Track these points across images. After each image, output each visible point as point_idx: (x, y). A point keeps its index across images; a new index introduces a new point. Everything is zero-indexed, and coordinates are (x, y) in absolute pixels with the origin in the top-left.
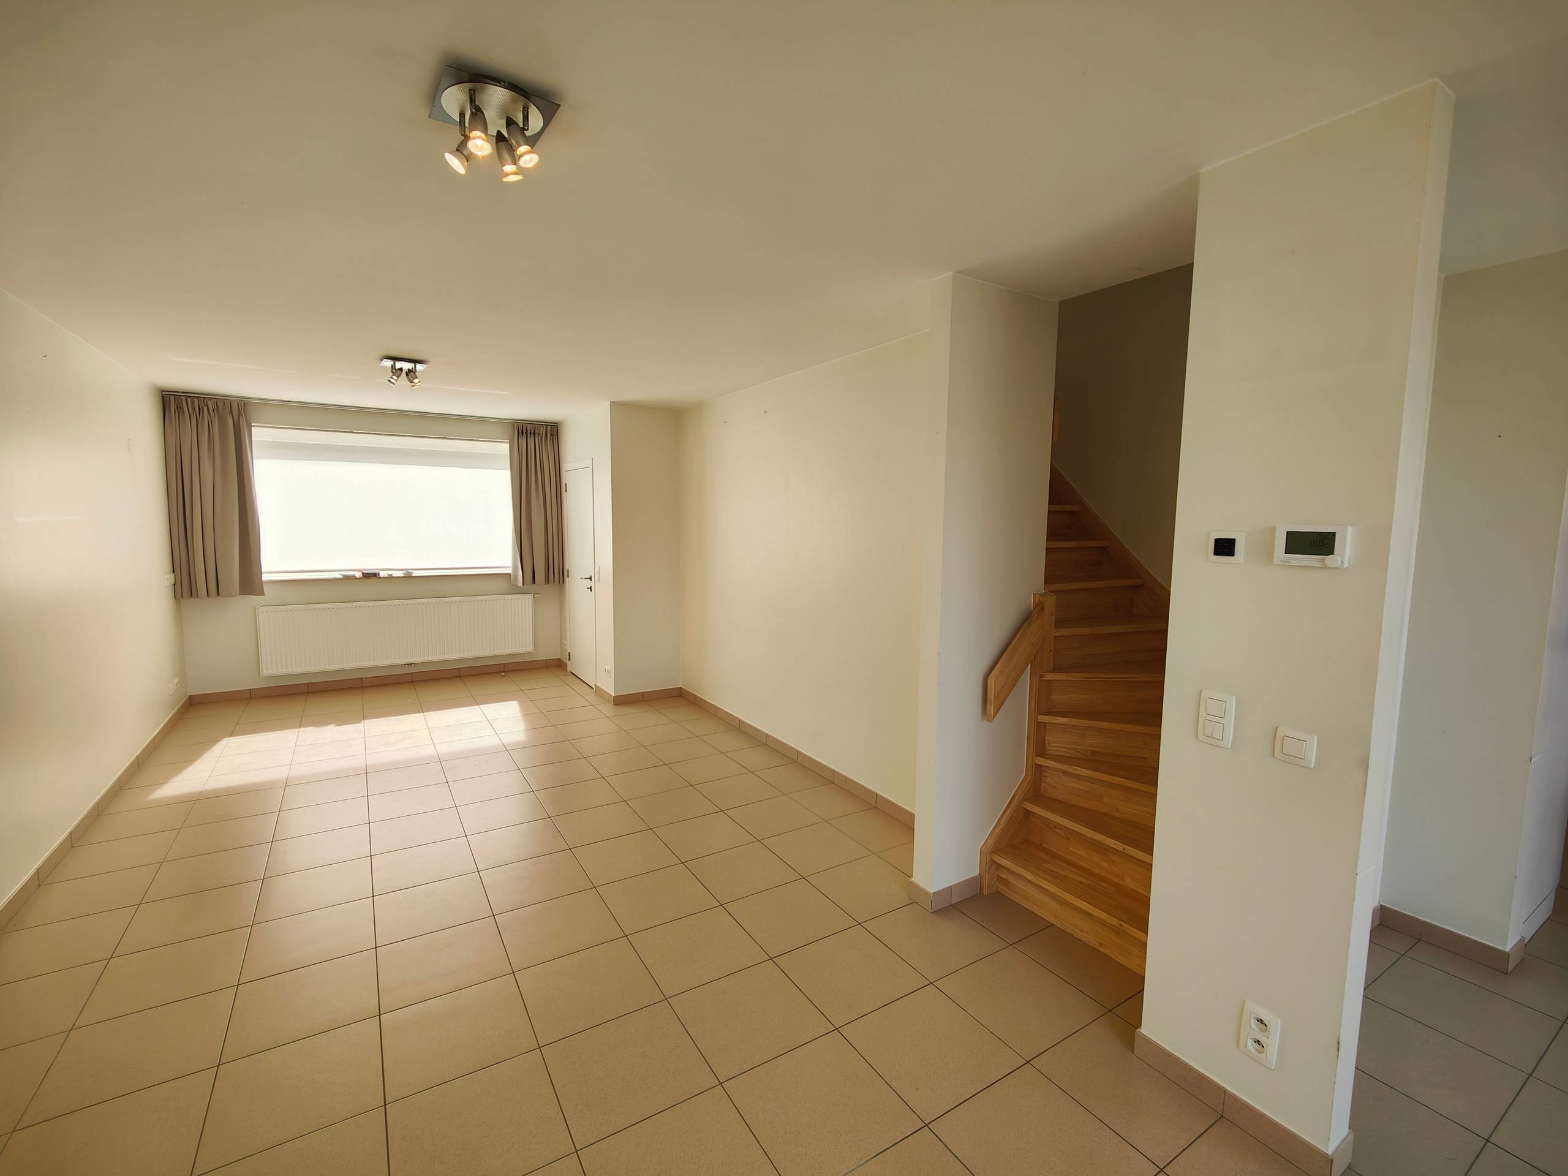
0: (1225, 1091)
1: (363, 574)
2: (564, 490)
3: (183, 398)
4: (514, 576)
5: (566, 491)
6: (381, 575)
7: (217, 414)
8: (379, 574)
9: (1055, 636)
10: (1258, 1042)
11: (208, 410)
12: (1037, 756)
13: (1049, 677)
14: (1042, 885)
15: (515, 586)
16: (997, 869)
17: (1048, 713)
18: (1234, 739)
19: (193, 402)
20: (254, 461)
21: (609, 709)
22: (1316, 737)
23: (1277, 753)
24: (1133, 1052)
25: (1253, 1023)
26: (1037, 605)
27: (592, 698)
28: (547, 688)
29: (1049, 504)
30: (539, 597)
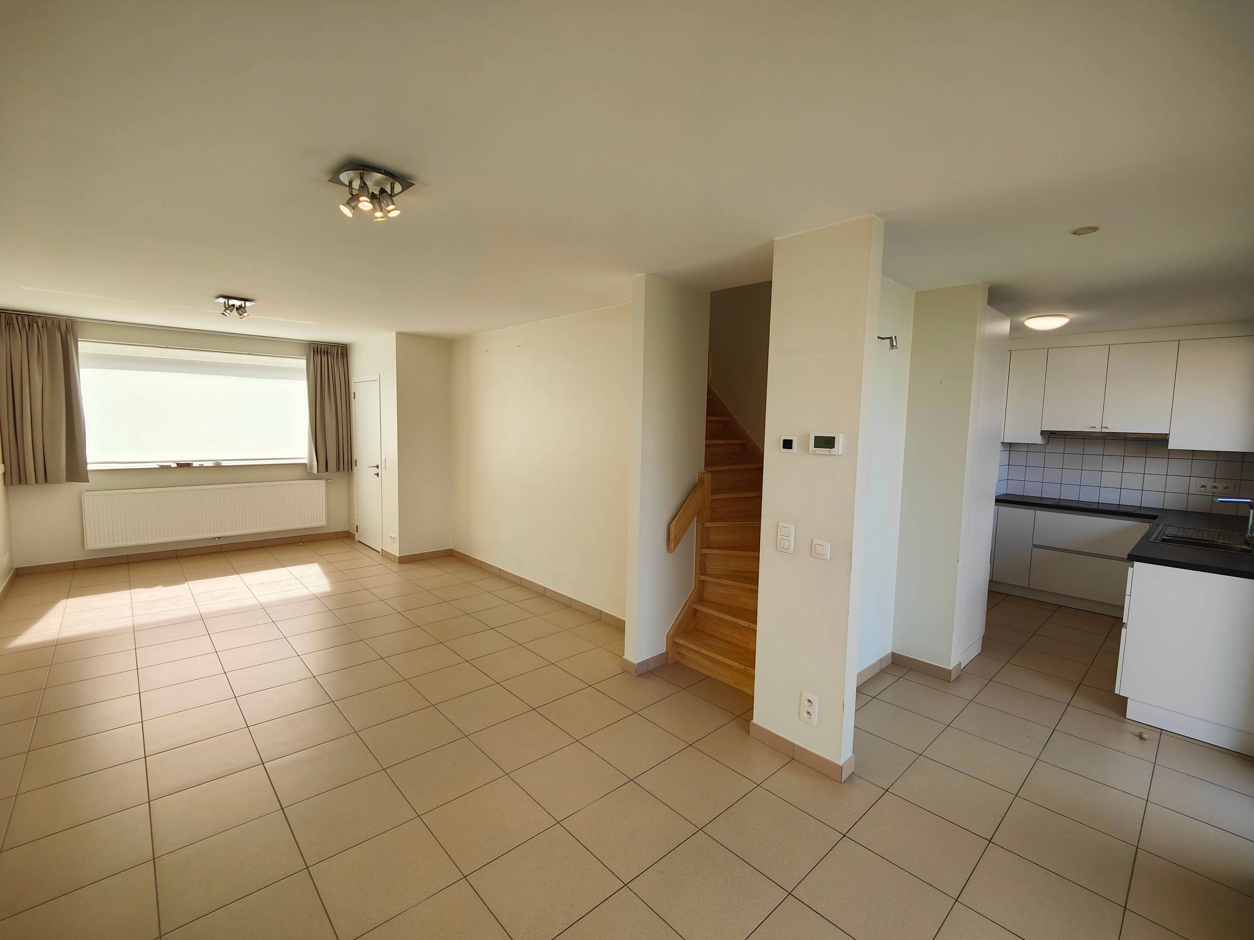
0: (794, 744)
1: (178, 464)
2: (353, 397)
3: (14, 316)
4: (309, 465)
5: (354, 398)
6: (194, 465)
7: (46, 330)
8: (192, 464)
9: (711, 500)
10: (808, 713)
11: (38, 326)
12: (702, 575)
13: (708, 525)
14: (703, 652)
15: (311, 473)
16: (677, 647)
17: (708, 548)
18: (794, 549)
19: (23, 320)
20: (80, 370)
21: (396, 567)
22: (830, 543)
23: (813, 553)
24: (749, 735)
25: (806, 702)
26: (700, 480)
27: (378, 558)
28: (339, 553)
29: (707, 416)
30: (331, 482)
